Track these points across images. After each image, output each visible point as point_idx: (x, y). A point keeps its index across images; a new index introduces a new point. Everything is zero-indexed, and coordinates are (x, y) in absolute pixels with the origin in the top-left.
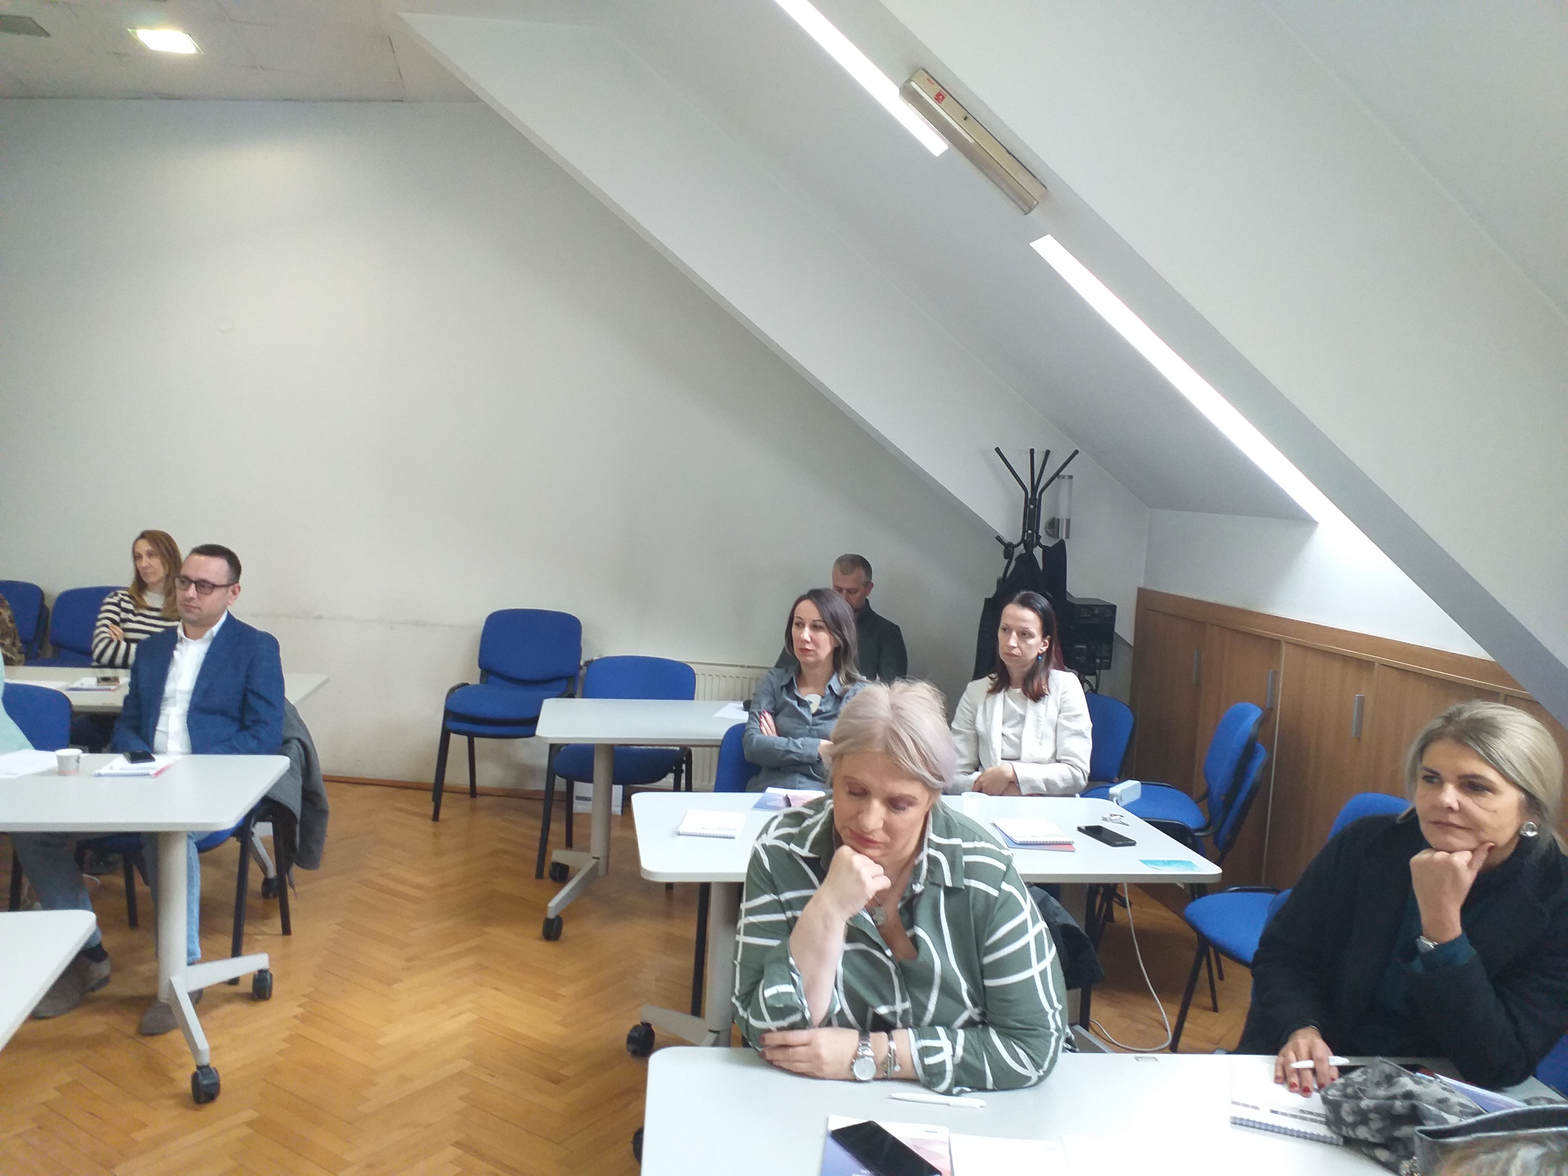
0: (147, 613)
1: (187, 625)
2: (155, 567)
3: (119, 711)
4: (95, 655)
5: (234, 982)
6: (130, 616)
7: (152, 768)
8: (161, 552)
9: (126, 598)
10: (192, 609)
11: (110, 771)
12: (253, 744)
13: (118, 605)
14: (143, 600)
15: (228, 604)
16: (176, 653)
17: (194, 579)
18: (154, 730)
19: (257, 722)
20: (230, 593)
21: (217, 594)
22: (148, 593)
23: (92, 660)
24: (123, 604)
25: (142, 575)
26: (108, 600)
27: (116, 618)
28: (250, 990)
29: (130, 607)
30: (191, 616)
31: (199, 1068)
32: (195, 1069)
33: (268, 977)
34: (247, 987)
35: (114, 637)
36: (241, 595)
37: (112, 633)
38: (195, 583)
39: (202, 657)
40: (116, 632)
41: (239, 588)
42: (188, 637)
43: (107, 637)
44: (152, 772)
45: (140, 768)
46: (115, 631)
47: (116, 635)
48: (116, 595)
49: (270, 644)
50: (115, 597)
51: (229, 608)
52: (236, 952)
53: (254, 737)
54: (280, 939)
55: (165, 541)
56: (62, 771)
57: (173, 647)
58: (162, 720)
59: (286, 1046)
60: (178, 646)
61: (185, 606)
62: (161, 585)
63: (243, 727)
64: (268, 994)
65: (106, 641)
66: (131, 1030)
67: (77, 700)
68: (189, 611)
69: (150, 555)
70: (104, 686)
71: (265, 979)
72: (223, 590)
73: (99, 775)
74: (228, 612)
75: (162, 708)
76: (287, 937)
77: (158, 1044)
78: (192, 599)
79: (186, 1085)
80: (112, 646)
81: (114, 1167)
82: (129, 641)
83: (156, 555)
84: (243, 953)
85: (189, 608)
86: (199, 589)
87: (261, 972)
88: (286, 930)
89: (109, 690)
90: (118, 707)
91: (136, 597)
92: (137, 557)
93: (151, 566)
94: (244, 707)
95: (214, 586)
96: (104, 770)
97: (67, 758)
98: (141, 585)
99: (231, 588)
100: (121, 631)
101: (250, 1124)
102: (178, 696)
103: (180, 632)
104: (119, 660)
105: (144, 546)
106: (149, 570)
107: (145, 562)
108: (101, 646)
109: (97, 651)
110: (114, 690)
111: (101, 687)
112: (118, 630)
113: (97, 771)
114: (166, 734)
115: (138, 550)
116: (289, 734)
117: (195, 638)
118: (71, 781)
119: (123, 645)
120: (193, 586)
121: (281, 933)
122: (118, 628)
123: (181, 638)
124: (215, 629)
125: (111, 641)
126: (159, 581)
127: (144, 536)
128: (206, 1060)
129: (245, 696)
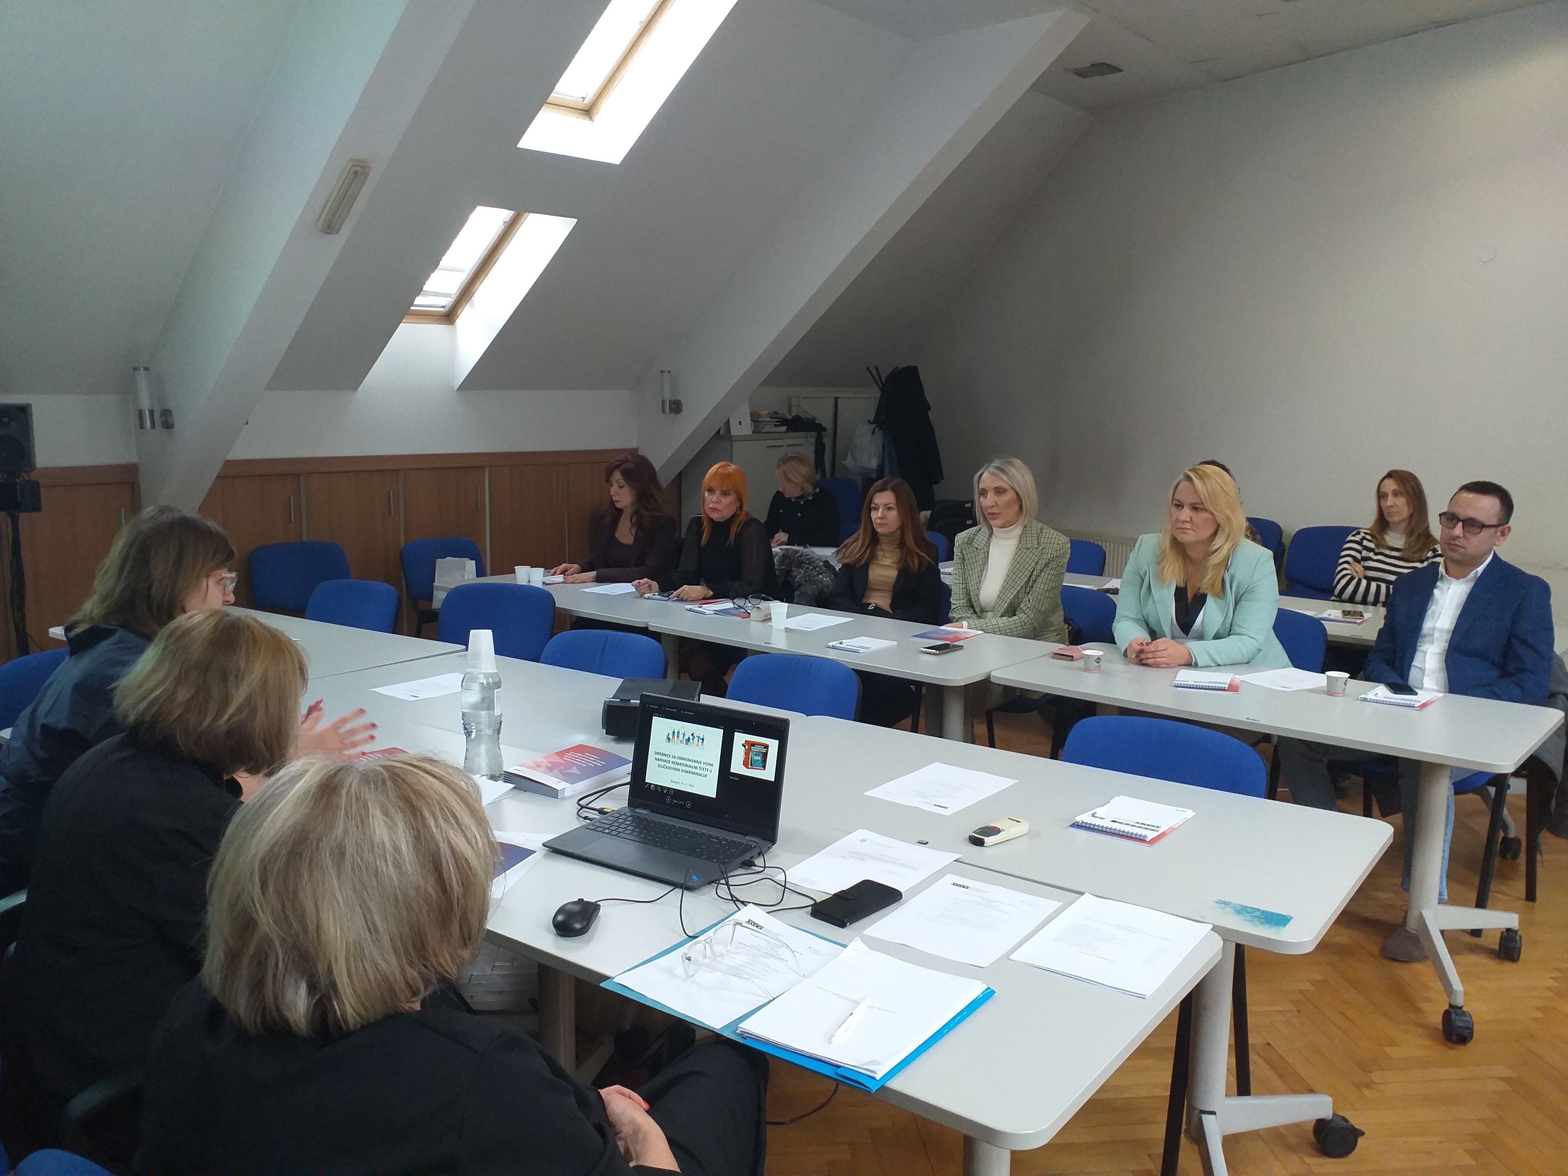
0: (1388, 552)
1: (1449, 565)
2: (1399, 506)
3: (1373, 644)
4: (1337, 591)
5: (1476, 933)
6: (1371, 555)
7: (1416, 701)
8: (1407, 491)
9: (1368, 537)
10: (1457, 548)
11: (1373, 698)
12: (1517, 692)
13: (1359, 543)
14: (1384, 539)
15: (1495, 544)
16: (1436, 591)
17: (1462, 518)
18: (1410, 666)
19: (1522, 670)
20: (1499, 534)
21: (1485, 534)
22: (1391, 533)
23: (1333, 595)
24: (1365, 543)
25: (1386, 515)
26: (1350, 538)
27: (1358, 556)
28: (1497, 947)
29: (1372, 545)
30: (1455, 555)
31: (1451, 1006)
32: (1447, 1007)
33: (1518, 938)
34: (1494, 943)
35: (1355, 574)
36: (1510, 537)
37: (1353, 570)
38: (1463, 521)
39: (1464, 597)
40: (1358, 570)
41: (1509, 528)
42: (1449, 576)
43: (1348, 574)
44: (1417, 705)
45: (1403, 699)
46: (1356, 568)
47: (1357, 572)
48: (1358, 533)
49: (1542, 589)
50: (1357, 536)
51: (1495, 548)
52: (1481, 903)
53: (1518, 685)
54: (1523, 903)
55: (1413, 483)
56: (1330, 691)
57: (1433, 586)
58: (1418, 656)
59: (1540, 1015)
60: (1438, 583)
61: (1449, 544)
62: (1403, 525)
63: (1505, 674)
64: (1516, 955)
65: (1348, 577)
66: (1376, 950)
67: (1332, 629)
68: (1453, 551)
69: (1396, 494)
70: (1349, 619)
71: (1513, 939)
72: (1492, 530)
73: (1365, 700)
74: (1494, 552)
75: (1418, 644)
76: (1531, 904)
77: (1402, 971)
78: (1458, 537)
79: (1437, 1020)
80: (1354, 582)
81: (1370, 1072)
82: (1370, 579)
83: (1402, 495)
84: (1489, 904)
85: (1452, 547)
86: (1467, 528)
87: (1508, 930)
88: (1531, 895)
89: (1355, 623)
90: (1373, 641)
91: (1378, 536)
92: (1381, 495)
93: (1395, 505)
94: (1507, 651)
95: (1483, 526)
96: (1370, 696)
97: (1337, 679)
98: (1383, 523)
99: (1501, 528)
100: (1362, 569)
101: (1507, 1080)
102: (1437, 635)
103: (1441, 569)
104: (1359, 596)
105: (1390, 486)
106: (1394, 510)
107: (1390, 501)
108: (1343, 582)
109: (1340, 587)
110: (1360, 624)
111: (1346, 620)
112: (1359, 568)
113: (1363, 696)
114: (1423, 670)
115: (1383, 489)
116: (1556, 688)
117: (1457, 578)
118: (1338, 700)
119: (1364, 582)
120: (1460, 524)
121: (1525, 898)
122: (1359, 565)
123: (1442, 575)
124: (1480, 569)
125: (1352, 578)
126: (1401, 521)
127: (1390, 475)
128: (1460, 1001)
129: (1509, 640)
